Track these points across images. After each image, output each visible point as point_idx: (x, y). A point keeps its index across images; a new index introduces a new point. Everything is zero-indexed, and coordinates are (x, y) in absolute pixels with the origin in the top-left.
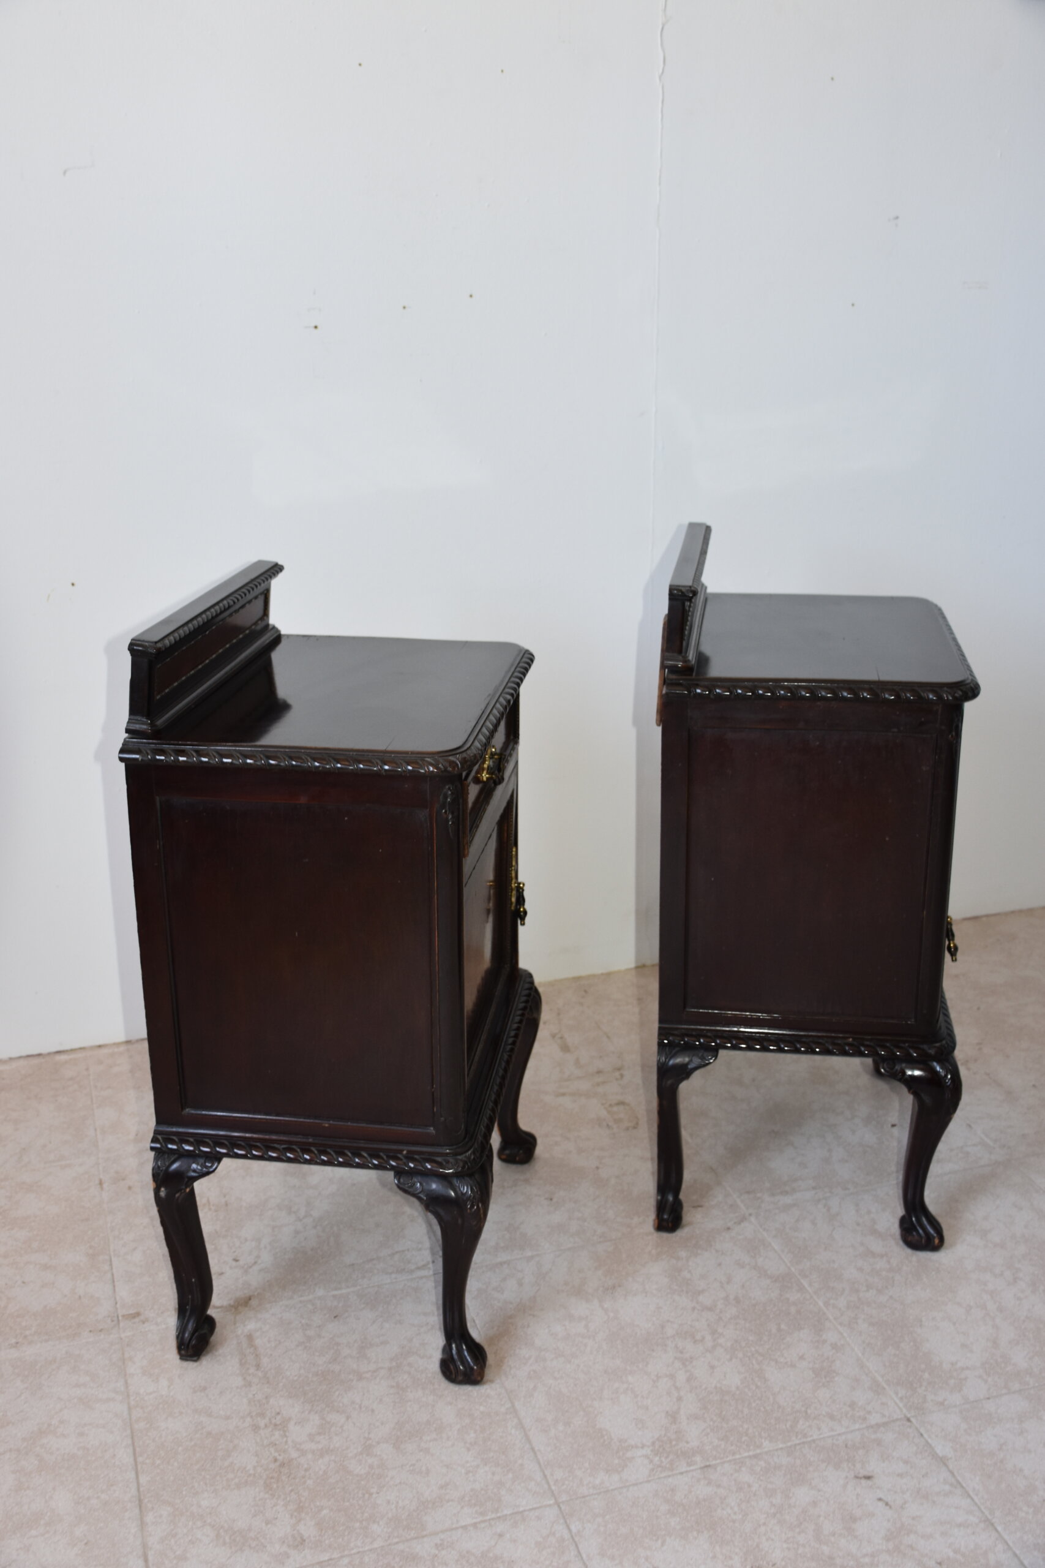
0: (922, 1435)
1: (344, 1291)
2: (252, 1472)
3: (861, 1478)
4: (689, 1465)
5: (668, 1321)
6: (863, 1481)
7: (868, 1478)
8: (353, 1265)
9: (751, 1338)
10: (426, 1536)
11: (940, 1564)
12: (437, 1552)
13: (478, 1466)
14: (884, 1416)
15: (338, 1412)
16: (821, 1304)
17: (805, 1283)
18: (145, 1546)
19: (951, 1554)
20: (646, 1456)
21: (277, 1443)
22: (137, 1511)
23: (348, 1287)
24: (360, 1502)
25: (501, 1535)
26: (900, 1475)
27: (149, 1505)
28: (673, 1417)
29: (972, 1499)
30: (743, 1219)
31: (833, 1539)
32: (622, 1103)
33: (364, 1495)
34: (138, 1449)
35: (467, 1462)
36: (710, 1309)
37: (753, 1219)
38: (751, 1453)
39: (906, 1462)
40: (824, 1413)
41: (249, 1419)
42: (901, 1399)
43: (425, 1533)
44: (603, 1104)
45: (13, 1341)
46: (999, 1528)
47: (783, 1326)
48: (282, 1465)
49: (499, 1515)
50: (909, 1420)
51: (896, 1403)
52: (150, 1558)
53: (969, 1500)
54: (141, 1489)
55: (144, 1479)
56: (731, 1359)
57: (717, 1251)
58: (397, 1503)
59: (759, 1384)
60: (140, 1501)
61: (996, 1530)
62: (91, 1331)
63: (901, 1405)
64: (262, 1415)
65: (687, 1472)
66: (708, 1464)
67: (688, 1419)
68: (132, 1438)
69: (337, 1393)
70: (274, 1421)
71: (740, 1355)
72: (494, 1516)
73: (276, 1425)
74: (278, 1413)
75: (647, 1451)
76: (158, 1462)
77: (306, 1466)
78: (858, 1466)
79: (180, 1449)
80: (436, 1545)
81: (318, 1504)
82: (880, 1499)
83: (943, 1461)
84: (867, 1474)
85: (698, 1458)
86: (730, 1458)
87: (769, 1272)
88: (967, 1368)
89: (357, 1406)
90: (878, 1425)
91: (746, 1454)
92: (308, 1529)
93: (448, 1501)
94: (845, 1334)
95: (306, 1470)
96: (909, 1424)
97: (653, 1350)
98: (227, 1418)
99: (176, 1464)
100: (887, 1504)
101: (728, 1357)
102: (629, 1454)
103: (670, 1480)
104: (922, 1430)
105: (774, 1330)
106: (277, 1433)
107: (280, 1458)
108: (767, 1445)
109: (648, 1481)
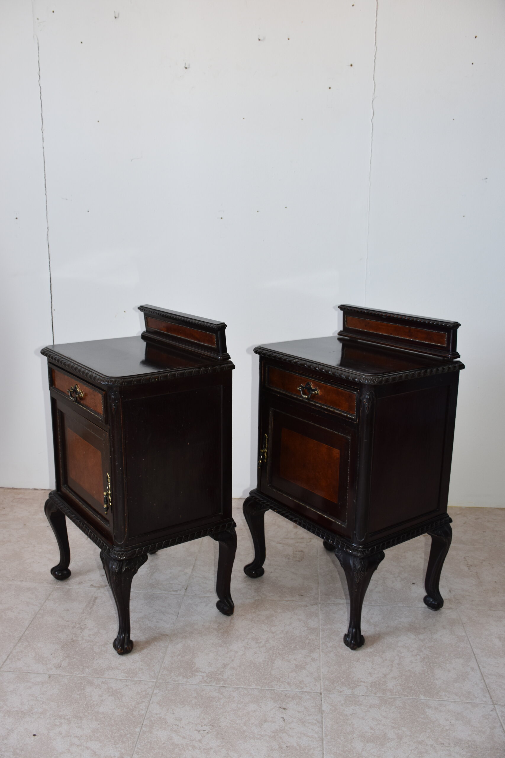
0: (322, 700)
1: (140, 592)
2: (62, 640)
3: (281, 708)
4: (217, 684)
5: (252, 632)
6: (281, 710)
7: (284, 709)
8: (151, 584)
9: (280, 647)
10: (102, 678)
11: (287, 747)
12: (101, 684)
13: (138, 661)
14: (312, 689)
15: (105, 630)
16: (321, 642)
17: (321, 633)
18: (11, 652)
19: (295, 745)
20: (203, 676)
21: (77, 634)
22: (17, 641)
23: (143, 591)
24: (89, 661)
25: (127, 686)
26: (299, 712)
27: (22, 641)
28: (225, 666)
29: (322, 729)
30: (316, 604)
31: (251, 725)
32: (302, 551)
33: (92, 658)
34: (32, 623)
35: (136, 659)
36: (273, 633)
37: (319, 605)
38: (244, 687)
39: (306, 708)
40: (287, 681)
41: (74, 624)
42: (324, 685)
43: (102, 677)
44: (293, 550)
45: (22, 579)
46: (324, 742)
47: (297, 646)
48: (73, 641)
49: (132, 679)
50: (321, 694)
51: (321, 686)
52: (10, 656)
53: (320, 729)
54: (24, 635)
55: (27, 632)
56: (265, 653)
57: (294, 613)
58: (101, 664)
59: (269, 664)
60: (21, 638)
61: (323, 743)
62: (47, 583)
63: (322, 687)
64: (79, 624)
65: (213, 686)
66: (224, 685)
67: (230, 668)
68: (33, 619)
69: (110, 624)
70: (82, 627)
71: (271, 652)
72: (130, 679)
73: (81, 628)
74: (85, 625)
75: (205, 675)
76: (35, 628)
77: (80, 644)
78: (285, 703)
79: (45, 626)
80: (103, 681)
81: (75, 657)
82: (283, 718)
83: (321, 712)
84: (285, 707)
85: (222, 683)
86: (235, 686)
87: (309, 626)
88: (364, 682)
89: (113, 630)
90: (306, 692)
91: (242, 687)
92: (65, 664)
93: (118, 669)
94: (321, 656)
95: (79, 645)
96: (319, 695)
97: (237, 641)
98: (68, 621)
99: (40, 631)
100: (284, 720)
101: (265, 651)
102: (197, 674)
103: (205, 687)
104: (323, 699)
105: (293, 647)
106: (79, 631)
107: (74, 639)
108: (254, 686)
109: (196, 685)
